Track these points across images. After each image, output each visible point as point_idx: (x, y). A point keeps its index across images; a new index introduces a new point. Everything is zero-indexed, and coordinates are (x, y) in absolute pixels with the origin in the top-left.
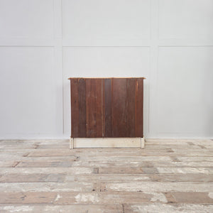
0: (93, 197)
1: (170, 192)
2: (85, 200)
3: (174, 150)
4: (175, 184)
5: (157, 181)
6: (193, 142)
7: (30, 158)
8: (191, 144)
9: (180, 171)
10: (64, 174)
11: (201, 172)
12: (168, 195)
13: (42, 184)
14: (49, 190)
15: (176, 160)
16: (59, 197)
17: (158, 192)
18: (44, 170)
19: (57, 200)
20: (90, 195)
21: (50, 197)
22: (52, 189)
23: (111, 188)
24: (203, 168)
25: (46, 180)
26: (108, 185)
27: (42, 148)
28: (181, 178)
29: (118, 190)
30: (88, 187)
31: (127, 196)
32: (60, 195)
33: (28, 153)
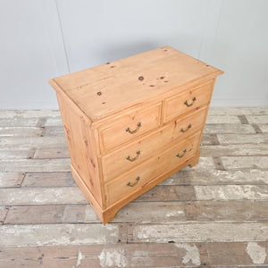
14: (68, 242)
15: (220, 165)
16: (81, 257)
21: (71, 258)
22: (72, 240)
23: (140, 236)
24: (250, 186)
25: (63, 219)
26: (136, 228)
27: (50, 135)
28: (221, 211)
29: (148, 241)
30: (112, 235)
31: (156, 252)
32: (82, 253)
33: (34, 149)
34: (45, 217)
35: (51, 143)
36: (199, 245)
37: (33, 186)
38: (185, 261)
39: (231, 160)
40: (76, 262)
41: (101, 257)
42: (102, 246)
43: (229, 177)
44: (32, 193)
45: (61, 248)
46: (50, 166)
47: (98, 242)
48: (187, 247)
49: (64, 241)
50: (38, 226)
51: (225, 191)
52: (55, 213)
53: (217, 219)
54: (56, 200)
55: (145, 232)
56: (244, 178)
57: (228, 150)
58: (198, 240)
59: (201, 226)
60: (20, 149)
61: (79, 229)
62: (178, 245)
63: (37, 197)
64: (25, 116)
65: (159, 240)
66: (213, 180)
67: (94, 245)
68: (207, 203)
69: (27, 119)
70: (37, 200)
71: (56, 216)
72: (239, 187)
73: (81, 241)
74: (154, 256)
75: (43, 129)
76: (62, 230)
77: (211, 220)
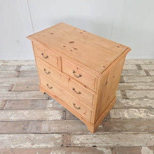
3: (125, 79)
12: (114, 152)
15: (125, 96)
22: (33, 144)
23: (75, 142)
24: (144, 110)
25: (28, 130)
26: (73, 137)
27: (23, 76)
29: (80, 145)
30: (58, 141)
33: (13, 85)
35: (23, 81)
36: (112, 149)
37: (10, 109)
39: (132, 92)
42: (51, 149)
43: (131, 103)
44: (10, 113)
45: (26, 149)
46: (21, 96)
47: (49, 146)
48: (104, 150)
49: (28, 145)
50: (12, 135)
51: (128, 112)
52: (23, 126)
53: (123, 131)
54: (24, 118)
55: (78, 139)
56: (140, 105)
57: (129, 86)
58: (111, 145)
59: (113, 136)
60: (5, 85)
61: (37, 137)
62: (98, 149)
63: (13, 116)
64: (8, 64)
65: (87, 145)
66: (121, 106)
67: (47, 148)
68: (117, 121)
70: (13, 118)
71: (24, 129)
72: (136, 110)
73: (38, 146)
75: (19, 73)
76: (27, 138)
77: (119, 131)
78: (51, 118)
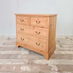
0: (28, 68)
1: (59, 65)
2: (25, 70)
3: (60, 41)
4: (61, 60)
5: (54, 58)
6: (68, 37)
7: (5, 45)
8: (67, 38)
9: (63, 53)
10: (18, 54)
11: (71, 53)
12: (58, 67)
13: (8, 60)
14: (11, 64)
15: (61, 47)
16: (14, 68)
17: (54, 65)
18: (10, 52)
19: (13, 69)
20: (27, 67)
21: (11, 68)
22: (12, 63)
24: (72, 51)
25: (10, 58)
27: (10, 40)
28: (63, 57)
29: (38, 64)
30: (26, 62)
31: (41, 67)
32: (15, 67)
34: (4, 57)
36: (57, 65)
37: (2, 50)
38: (52, 69)
40: (12, 69)
41: (22, 68)
43: (65, 49)
45: (8, 65)
47: (21, 64)
48: (53, 66)
50: (1, 59)
51: (64, 52)
52: (8, 56)
54: (9, 53)
55: (37, 61)
56: (69, 49)
59: (57, 60)
61: (15, 60)
62: (49, 65)
65: (42, 64)
66: (60, 50)
68: (58, 55)
69: (5, 37)
70: (3, 53)
71: (8, 57)
72: (68, 51)
73: (15, 63)
74: (41, 68)
76: (10, 60)
77: (60, 59)
78: (23, 54)
